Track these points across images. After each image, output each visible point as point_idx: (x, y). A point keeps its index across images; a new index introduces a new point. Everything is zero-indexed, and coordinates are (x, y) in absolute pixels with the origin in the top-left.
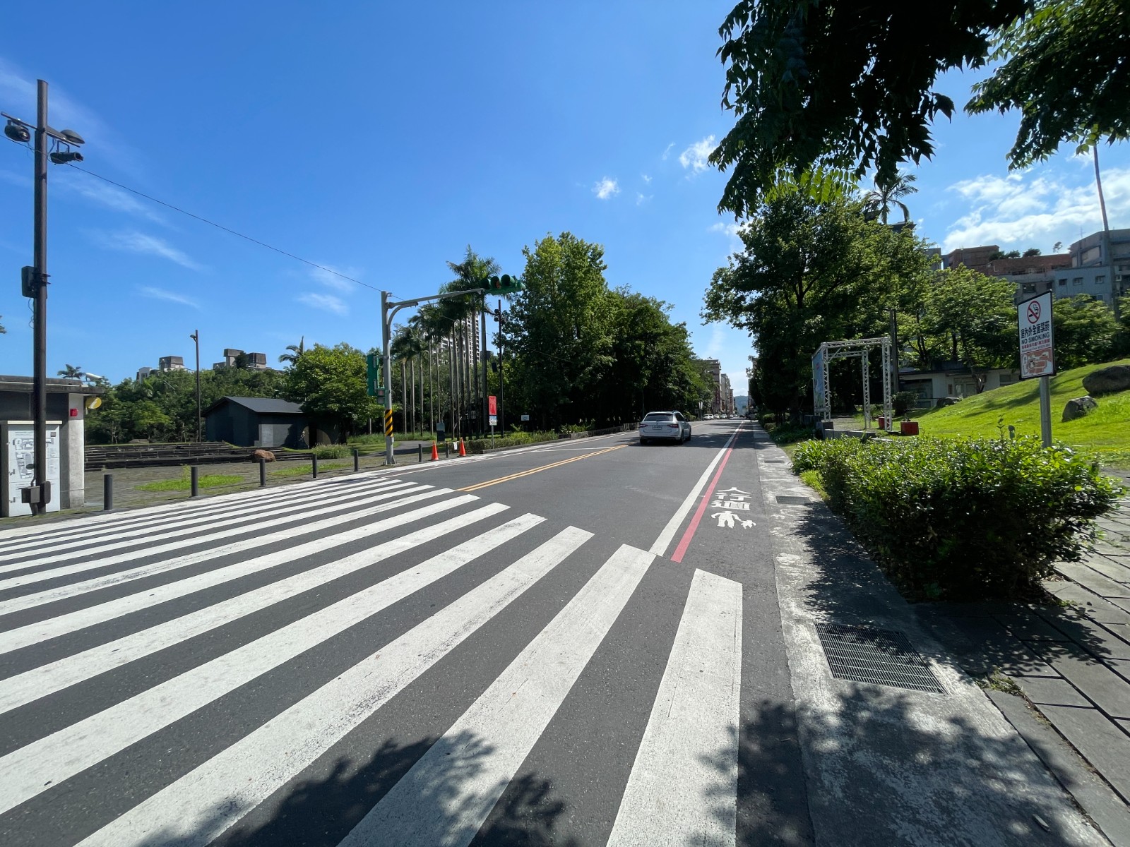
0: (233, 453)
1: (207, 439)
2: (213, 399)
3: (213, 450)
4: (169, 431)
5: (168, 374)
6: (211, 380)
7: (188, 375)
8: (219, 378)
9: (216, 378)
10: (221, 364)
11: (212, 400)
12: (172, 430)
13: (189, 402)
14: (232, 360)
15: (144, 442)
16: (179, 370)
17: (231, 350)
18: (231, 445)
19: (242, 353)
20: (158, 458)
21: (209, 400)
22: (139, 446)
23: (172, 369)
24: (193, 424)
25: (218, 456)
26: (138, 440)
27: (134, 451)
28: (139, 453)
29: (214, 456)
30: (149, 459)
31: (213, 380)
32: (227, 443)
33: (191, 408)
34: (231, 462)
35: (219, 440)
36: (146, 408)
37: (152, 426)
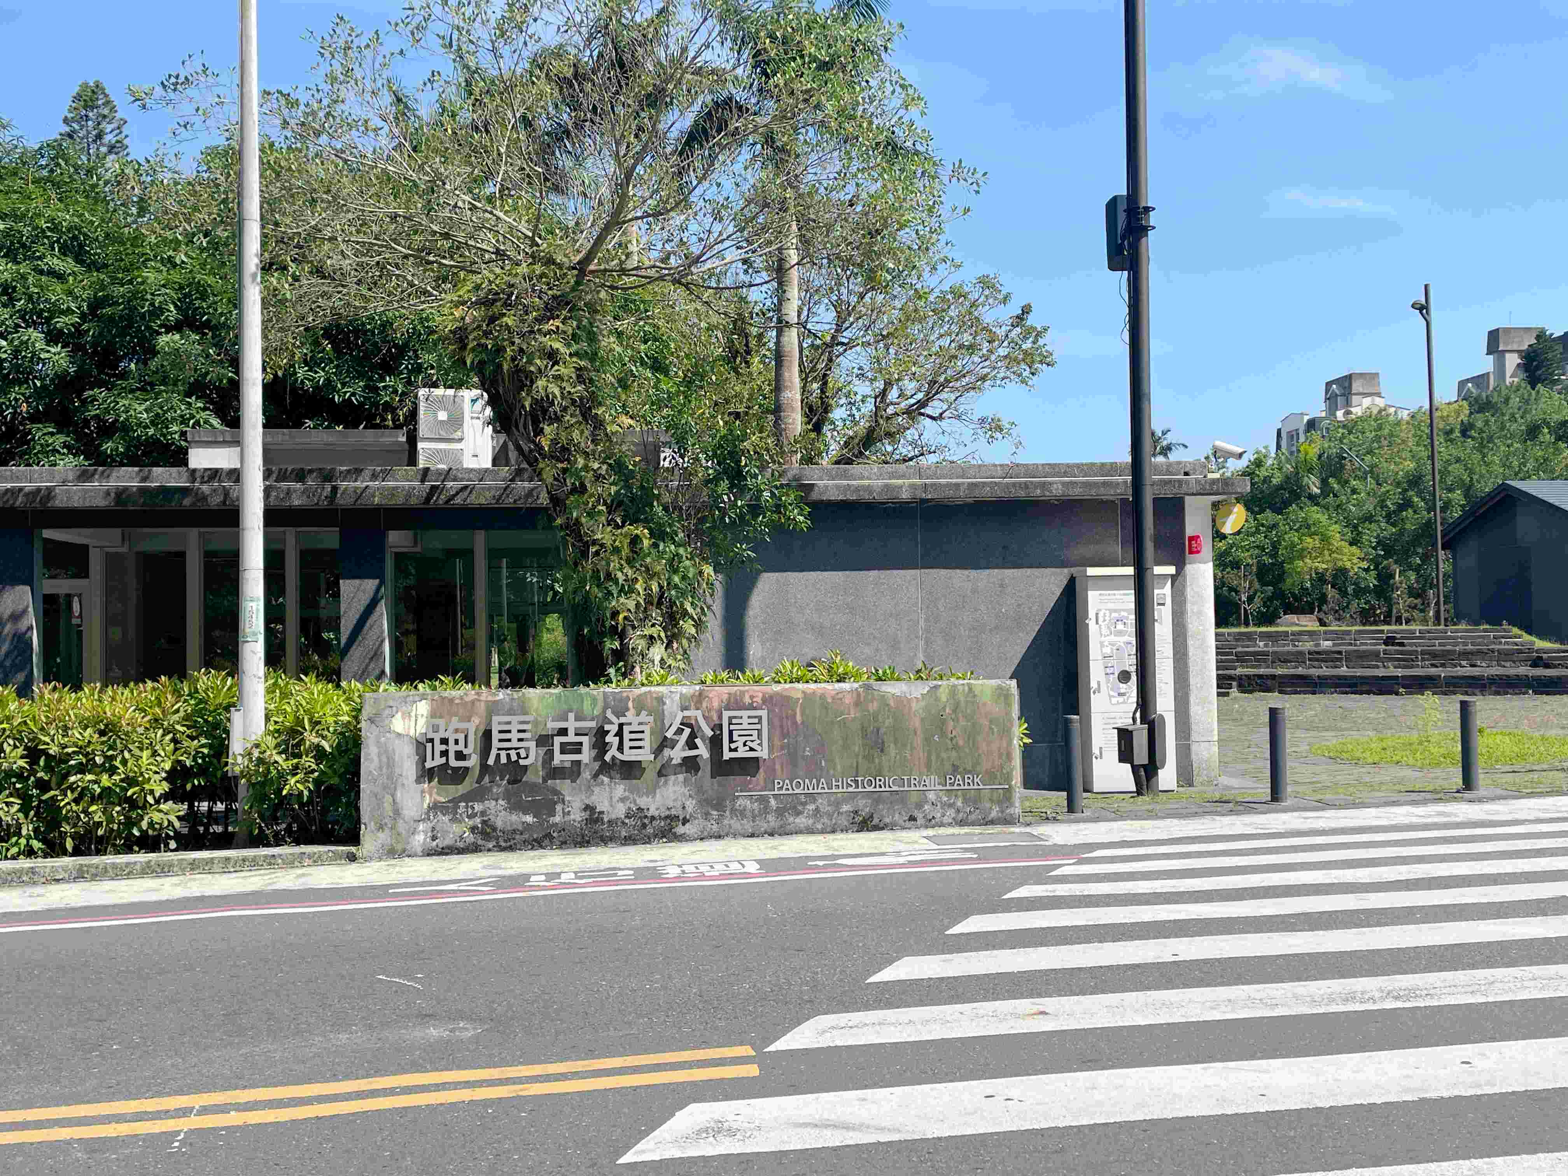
0: (1537, 662)
1: (1458, 617)
2: (1468, 490)
3: (1480, 652)
4: (1359, 592)
5: (1350, 427)
6: (1457, 433)
7: (1398, 423)
8: (1479, 424)
9: (1471, 426)
10: (1480, 380)
11: (1466, 496)
12: (1366, 590)
13: (1407, 504)
14: (1512, 361)
15: (1308, 623)
16: (1375, 411)
17: (1507, 330)
18: (1527, 637)
19: (1541, 335)
20: (1344, 671)
21: (1457, 496)
22: (1301, 633)
23: (1357, 411)
24: (1417, 569)
25: (1496, 671)
26: (1292, 618)
27: (1290, 648)
28: (1301, 653)
29: (1486, 670)
30: (1325, 671)
31: (1464, 433)
32: (1516, 631)
33: (1411, 521)
34: (1536, 693)
35: (1495, 621)
36: (1307, 527)
37: (1321, 578)
